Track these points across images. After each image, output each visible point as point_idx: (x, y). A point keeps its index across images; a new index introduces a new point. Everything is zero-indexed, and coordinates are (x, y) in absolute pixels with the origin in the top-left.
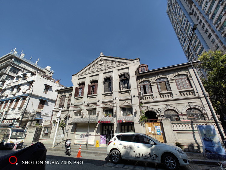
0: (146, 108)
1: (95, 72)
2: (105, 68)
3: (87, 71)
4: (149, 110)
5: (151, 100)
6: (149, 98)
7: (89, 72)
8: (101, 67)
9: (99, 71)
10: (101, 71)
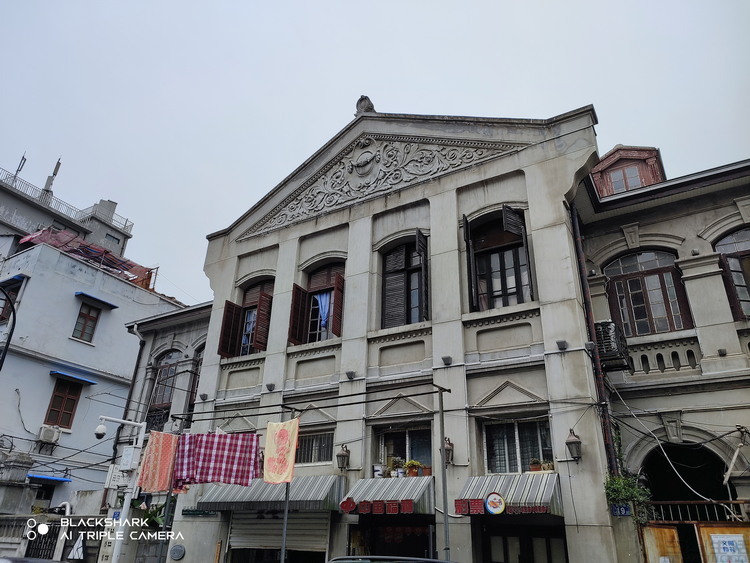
0: (649, 426)
1: (329, 213)
2: (383, 186)
3: (286, 211)
4: (674, 439)
5: (686, 375)
6: (668, 361)
7: (295, 213)
8: (363, 182)
9: (350, 207)
10: (361, 203)
